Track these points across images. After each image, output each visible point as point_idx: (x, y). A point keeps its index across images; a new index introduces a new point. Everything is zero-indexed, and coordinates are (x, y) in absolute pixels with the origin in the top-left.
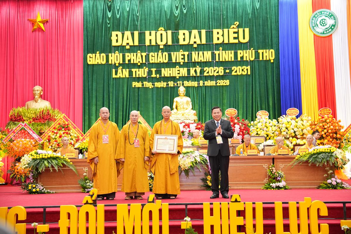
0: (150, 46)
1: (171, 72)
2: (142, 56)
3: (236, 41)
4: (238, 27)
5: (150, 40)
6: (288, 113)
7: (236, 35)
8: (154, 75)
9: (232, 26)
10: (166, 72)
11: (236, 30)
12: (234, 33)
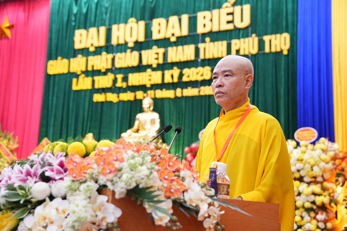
0: (118, 45)
1: (140, 78)
2: (107, 59)
3: (230, 27)
4: (234, 5)
5: (118, 37)
6: (298, 136)
7: (230, 18)
8: (119, 84)
9: (225, 5)
10: (135, 79)
11: (230, 10)
12: (228, 14)
